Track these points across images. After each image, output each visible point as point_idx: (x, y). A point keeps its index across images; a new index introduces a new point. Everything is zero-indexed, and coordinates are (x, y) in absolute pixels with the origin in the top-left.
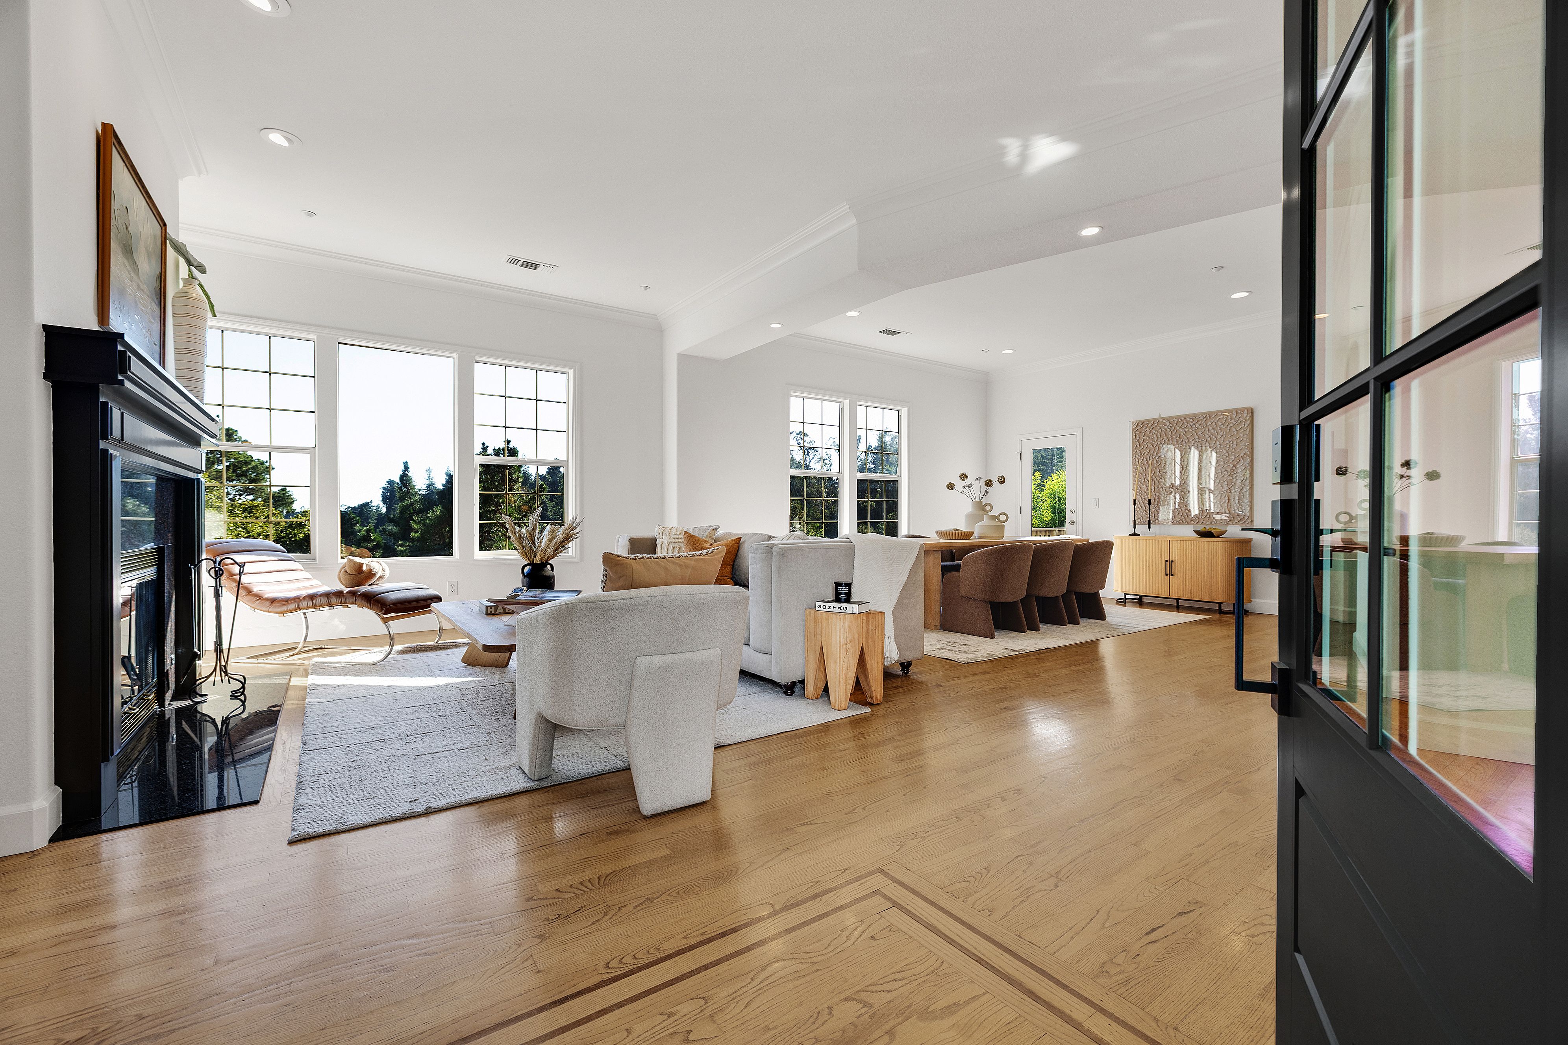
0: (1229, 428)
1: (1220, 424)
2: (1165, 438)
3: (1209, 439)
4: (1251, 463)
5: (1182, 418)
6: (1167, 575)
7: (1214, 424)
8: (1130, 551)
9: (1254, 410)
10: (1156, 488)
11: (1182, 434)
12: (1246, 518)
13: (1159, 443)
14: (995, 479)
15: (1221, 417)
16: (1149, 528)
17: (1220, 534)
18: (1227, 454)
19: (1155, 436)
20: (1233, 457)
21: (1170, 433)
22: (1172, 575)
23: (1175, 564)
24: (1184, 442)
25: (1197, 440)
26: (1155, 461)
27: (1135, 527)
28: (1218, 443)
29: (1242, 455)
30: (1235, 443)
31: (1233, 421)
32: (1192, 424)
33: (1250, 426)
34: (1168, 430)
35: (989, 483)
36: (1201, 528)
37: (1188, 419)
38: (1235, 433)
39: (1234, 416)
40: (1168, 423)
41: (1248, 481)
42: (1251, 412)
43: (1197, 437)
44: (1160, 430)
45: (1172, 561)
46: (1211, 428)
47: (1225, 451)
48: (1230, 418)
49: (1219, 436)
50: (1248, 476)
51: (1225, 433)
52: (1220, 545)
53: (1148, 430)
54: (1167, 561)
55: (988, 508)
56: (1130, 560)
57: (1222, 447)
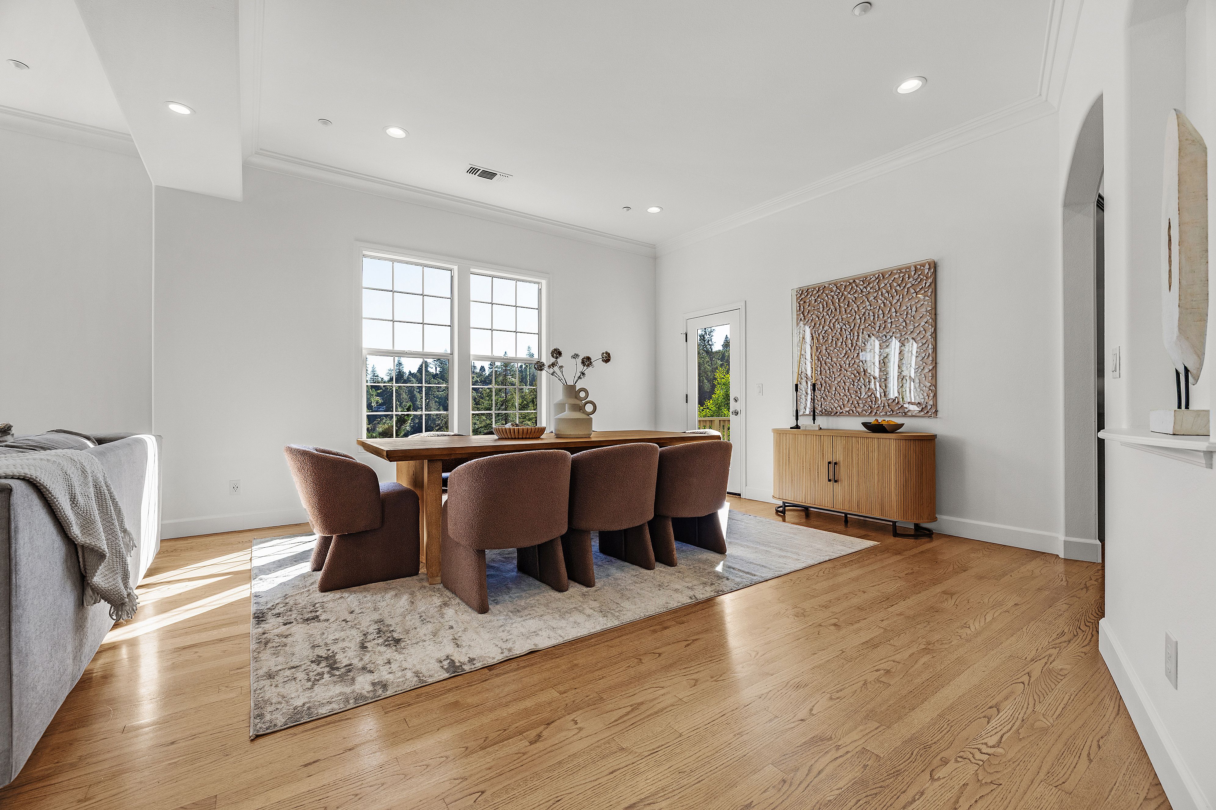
0: (906, 290)
1: (895, 284)
2: (832, 307)
3: (882, 305)
4: (934, 335)
5: (851, 281)
6: (830, 480)
7: (888, 285)
8: (789, 450)
9: (939, 264)
10: (822, 369)
11: (851, 301)
12: (929, 407)
13: (825, 314)
14: (596, 357)
15: (896, 276)
16: (814, 419)
17: (895, 428)
18: (904, 324)
19: (821, 306)
20: (912, 327)
21: (837, 301)
22: (836, 481)
23: (840, 466)
24: (853, 311)
25: (869, 308)
26: (821, 337)
27: (797, 419)
28: (893, 310)
29: (923, 324)
30: (914, 309)
31: (911, 279)
32: (862, 287)
33: (933, 285)
34: (835, 297)
35: (587, 361)
36: (871, 420)
37: (857, 281)
38: (914, 295)
39: (913, 273)
40: (835, 289)
41: (931, 358)
42: (934, 266)
43: (868, 303)
44: (826, 298)
45: (836, 463)
46: (884, 291)
47: (901, 320)
48: (907, 276)
49: (895, 301)
50: (930, 352)
51: (901, 296)
52: (893, 444)
53: (813, 298)
54: (829, 463)
55: (582, 394)
56: (789, 460)
57: (898, 314)
